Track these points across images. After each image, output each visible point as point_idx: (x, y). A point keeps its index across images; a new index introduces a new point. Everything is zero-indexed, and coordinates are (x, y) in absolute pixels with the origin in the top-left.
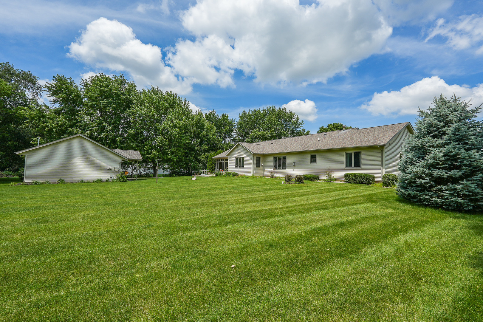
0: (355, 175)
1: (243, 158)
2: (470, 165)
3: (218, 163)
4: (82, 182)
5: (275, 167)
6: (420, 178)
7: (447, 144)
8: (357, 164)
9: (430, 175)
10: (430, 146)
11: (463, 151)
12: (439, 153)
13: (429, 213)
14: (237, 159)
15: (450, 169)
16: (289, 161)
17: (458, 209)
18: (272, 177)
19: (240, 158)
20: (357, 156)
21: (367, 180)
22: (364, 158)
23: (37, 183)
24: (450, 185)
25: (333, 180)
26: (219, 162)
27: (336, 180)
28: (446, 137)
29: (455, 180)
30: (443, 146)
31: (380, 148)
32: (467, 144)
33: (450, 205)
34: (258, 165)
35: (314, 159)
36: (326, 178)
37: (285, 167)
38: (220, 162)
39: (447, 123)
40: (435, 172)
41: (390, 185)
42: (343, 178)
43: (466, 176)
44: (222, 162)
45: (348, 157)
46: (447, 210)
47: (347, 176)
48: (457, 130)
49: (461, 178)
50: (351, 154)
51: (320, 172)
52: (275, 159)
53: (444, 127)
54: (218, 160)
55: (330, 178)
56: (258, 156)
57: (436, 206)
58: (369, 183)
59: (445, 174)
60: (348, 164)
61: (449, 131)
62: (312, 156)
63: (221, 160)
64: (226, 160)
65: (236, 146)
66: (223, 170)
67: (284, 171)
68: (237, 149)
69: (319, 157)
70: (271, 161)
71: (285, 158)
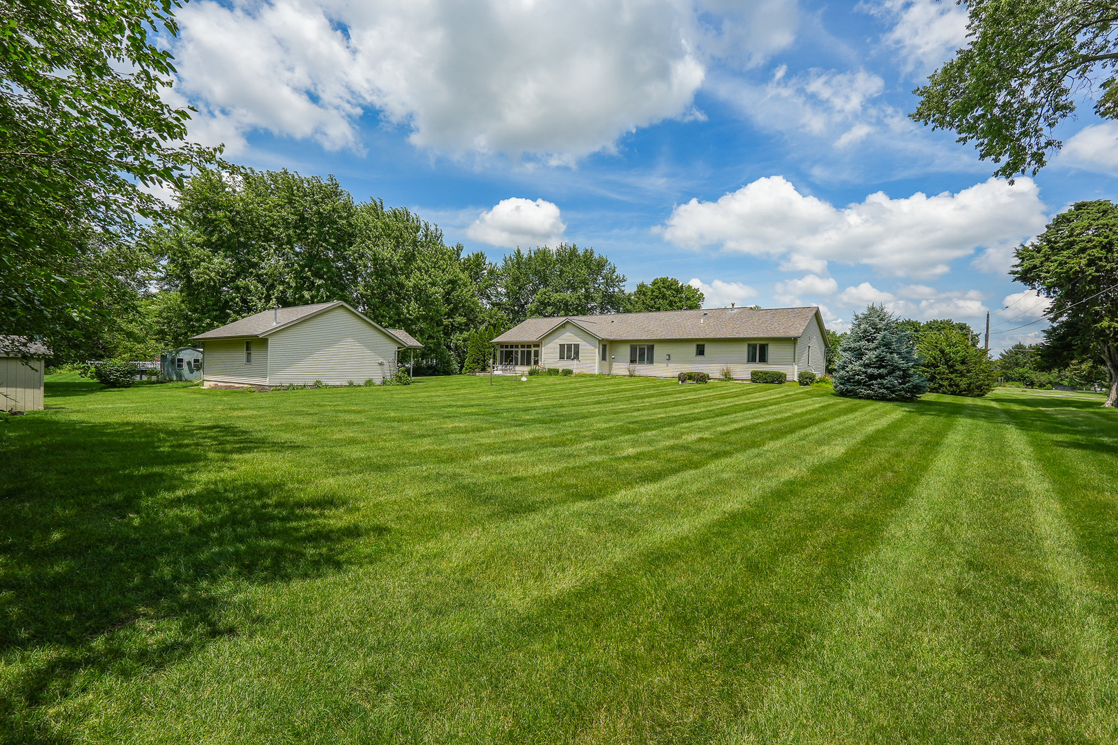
0: (766, 373)
1: (577, 346)
2: (892, 365)
3: (502, 352)
4: (351, 384)
5: (633, 361)
6: (858, 375)
7: (877, 348)
8: (763, 359)
9: (866, 372)
10: (866, 349)
11: (888, 354)
12: (871, 355)
13: (862, 402)
14: (562, 346)
15: (879, 368)
16: (659, 351)
17: (883, 398)
18: (631, 376)
19: (569, 346)
20: (763, 349)
21: (779, 379)
22: (772, 351)
23: (291, 387)
24: (879, 380)
25: (730, 379)
26: (504, 349)
27: (736, 380)
28: (876, 342)
29: (881, 376)
30: (875, 349)
31: (793, 341)
32: (890, 348)
33: (878, 396)
34: (604, 358)
35: (701, 351)
36: (722, 377)
37: (651, 361)
38: (509, 349)
39: (878, 330)
40: (870, 371)
41: (807, 384)
42: (750, 377)
43: (889, 373)
44: (514, 349)
45: (752, 348)
46: (876, 399)
47: (754, 374)
48: (884, 337)
49: (887, 375)
50: (754, 347)
51: (713, 369)
52: (633, 349)
53: (875, 333)
54: (502, 345)
55: (727, 377)
56: (604, 343)
57: (868, 397)
58: (781, 382)
59: (876, 372)
60: (752, 359)
61: (879, 336)
62: (698, 346)
63: (512, 347)
64: (523, 346)
65: (563, 326)
66: (517, 364)
67: (650, 366)
68: (562, 330)
69: (708, 349)
70: (626, 351)
71: (651, 348)
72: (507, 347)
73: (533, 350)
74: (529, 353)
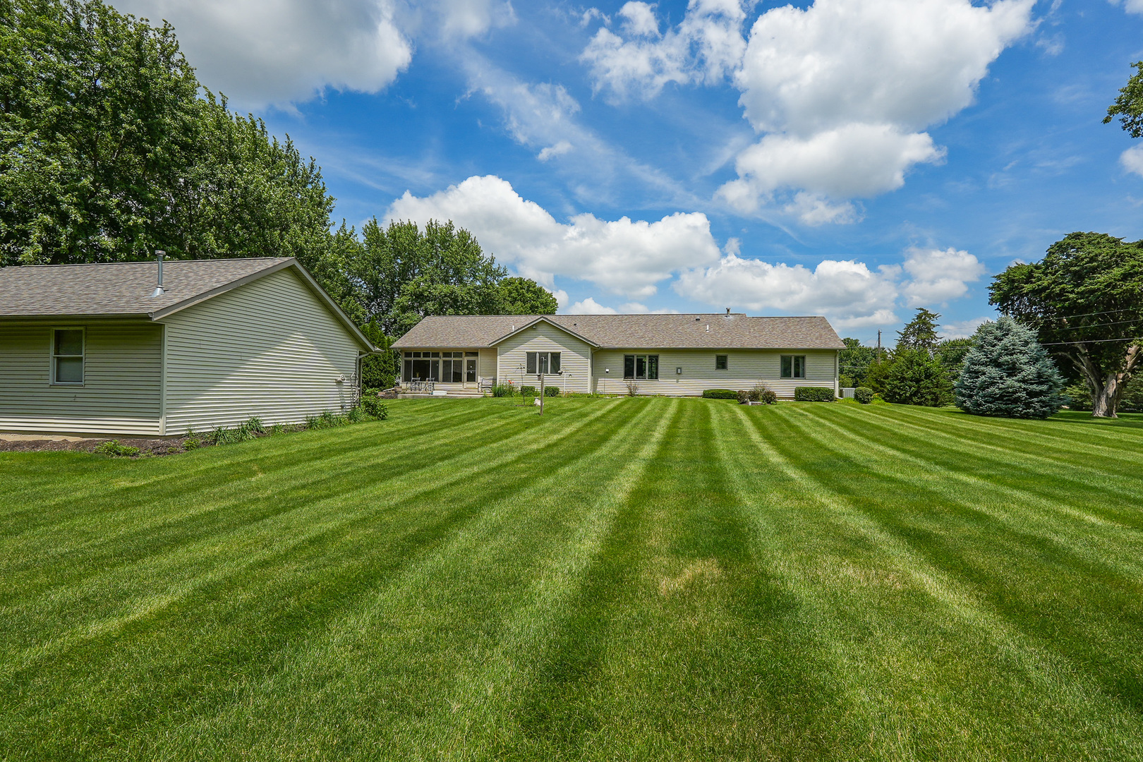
0: (818, 390)
1: (556, 355)
3: (408, 362)
5: (629, 376)
8: (801, 374)
14: (531, 356)
16: (666, 363)
18: (632, 395)
19: (544, 355)
20: (800, 362)
22: (810, 364)
26: (412, 359)
27: (780, 397)
31: (835, 353)
35: (722, 364)
37: (654, 375)
38: (422, 358)
42: (793, 394)
44: (431, 359)
45: (786, 362)
47: (796, 391)
50: (788, 360)
52: (628, 361)
54: (408, 352)
60: (787, 374)
62: (718, 358)
63: (426, 355)
64: (447, 354)
65: (533, 328)
66: (437, 380)
67: (654, 382)
68: (532, 333)
69: (731, 361)
70: (618, 363)
71: (654, 360)
72: (417, 355)
73: (465, 360)
74: (459, 364)
